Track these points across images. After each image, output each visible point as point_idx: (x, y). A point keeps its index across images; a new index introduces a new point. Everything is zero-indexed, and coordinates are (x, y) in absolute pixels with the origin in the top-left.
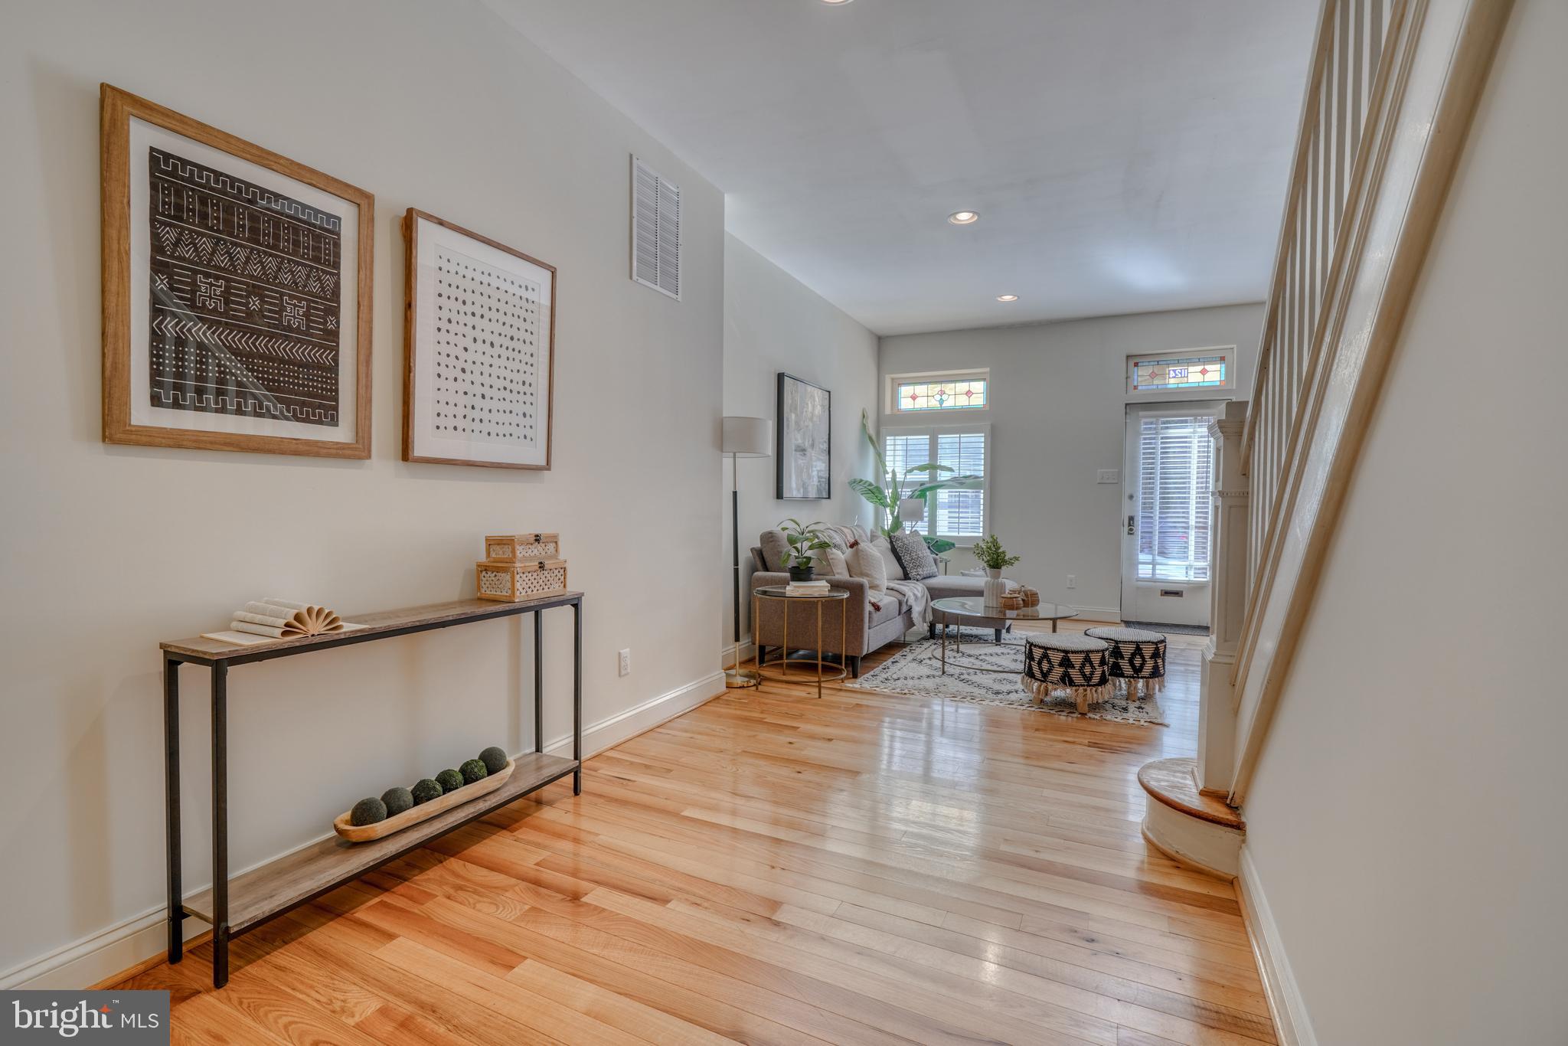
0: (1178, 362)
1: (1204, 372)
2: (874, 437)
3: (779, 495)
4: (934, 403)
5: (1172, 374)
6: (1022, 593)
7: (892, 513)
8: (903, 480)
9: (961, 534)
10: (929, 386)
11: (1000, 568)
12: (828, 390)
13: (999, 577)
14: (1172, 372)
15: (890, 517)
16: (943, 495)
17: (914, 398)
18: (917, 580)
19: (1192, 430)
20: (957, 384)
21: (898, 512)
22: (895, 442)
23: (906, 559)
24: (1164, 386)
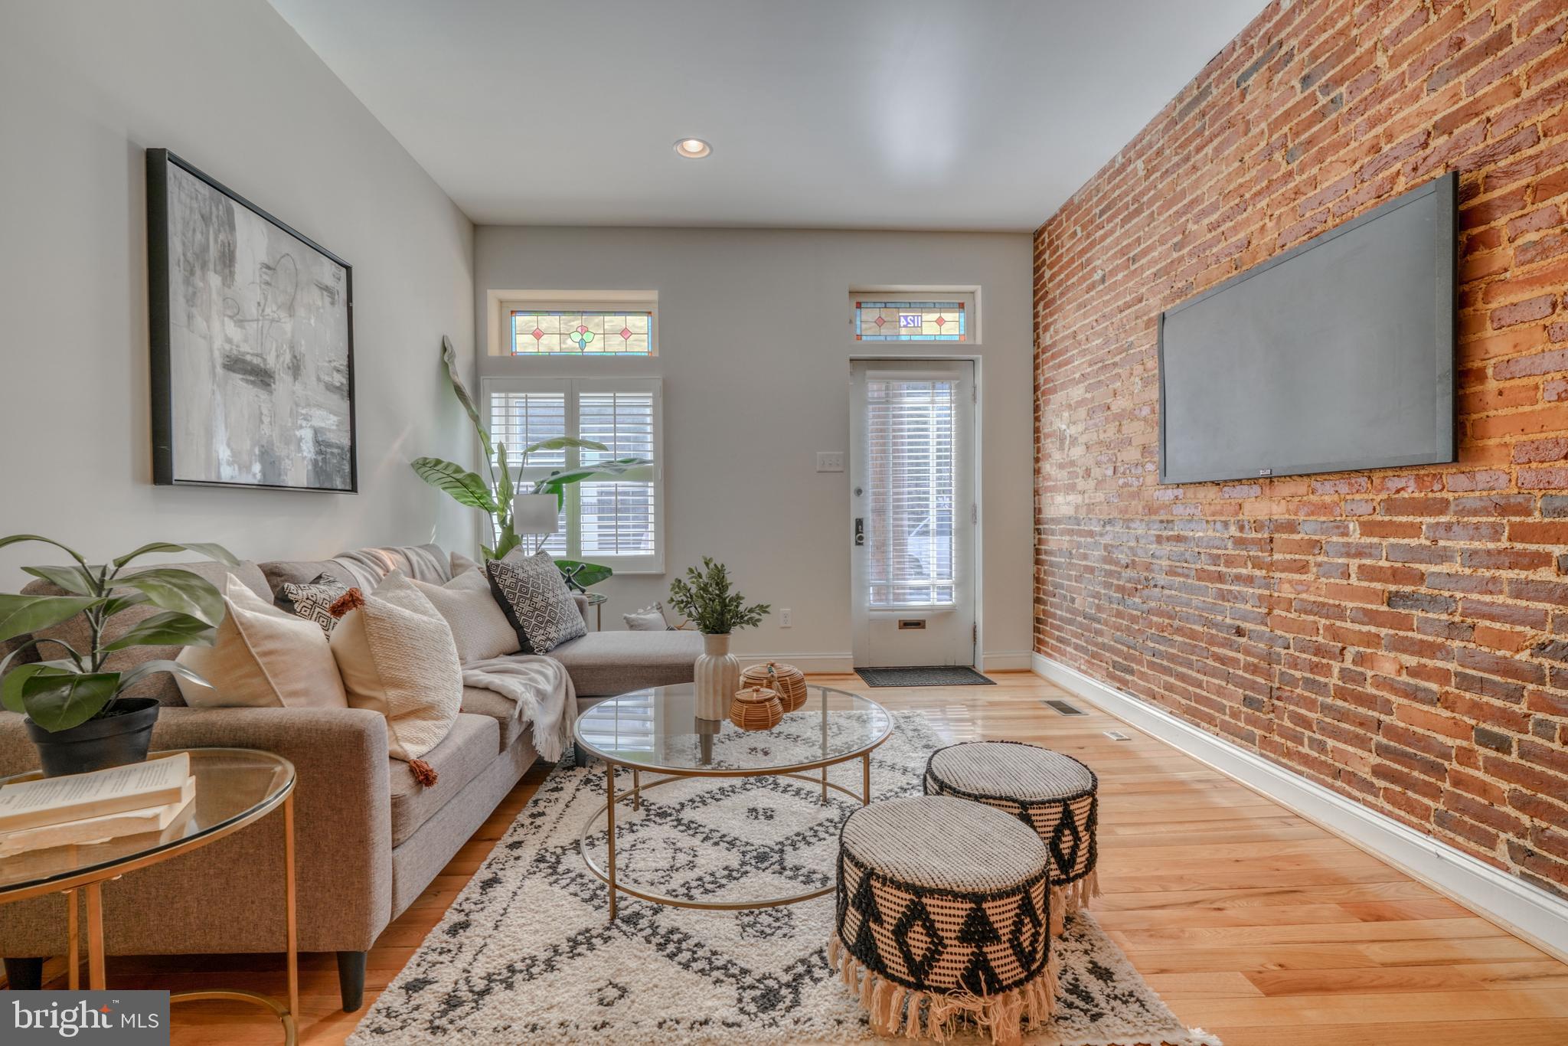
0: (910, 306)
1: (940, 322)
2: (468, 391)
3: (161, 471)
4: (571, 344)
5: (903, 322)
6: (776, 684)
7: (502, 522)
8: (520, 465)
9: (622, 553)
10: (563, 317)
11: (727, 632)
12: (348, 261)
13: (724, 653)
14: (902, 319)
15: (498, 529)
16: (589, 491)
17: (538, 335)
18: (547, 651)
19: (928, 399)
20: (607, 318)
21: (512, 520)
22: (507, 402)
23: (522, 609)
24: (895, 338)
